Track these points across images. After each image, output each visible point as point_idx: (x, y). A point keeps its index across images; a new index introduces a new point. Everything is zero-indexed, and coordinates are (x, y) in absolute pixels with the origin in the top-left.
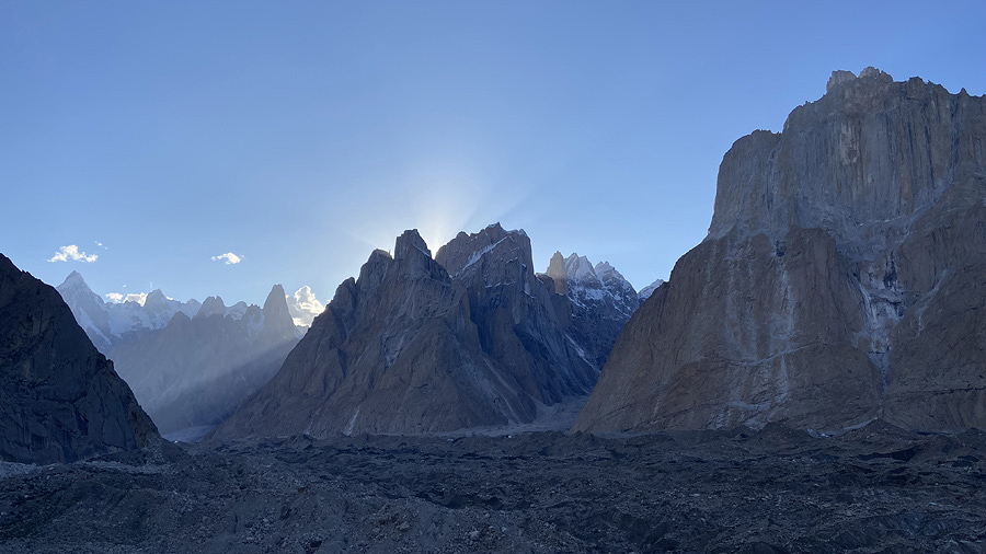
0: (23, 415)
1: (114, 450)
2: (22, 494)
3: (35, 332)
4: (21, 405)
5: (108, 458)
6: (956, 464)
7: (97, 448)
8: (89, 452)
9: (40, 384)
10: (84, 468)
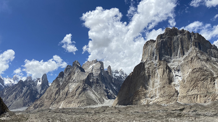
6: (192, 112)
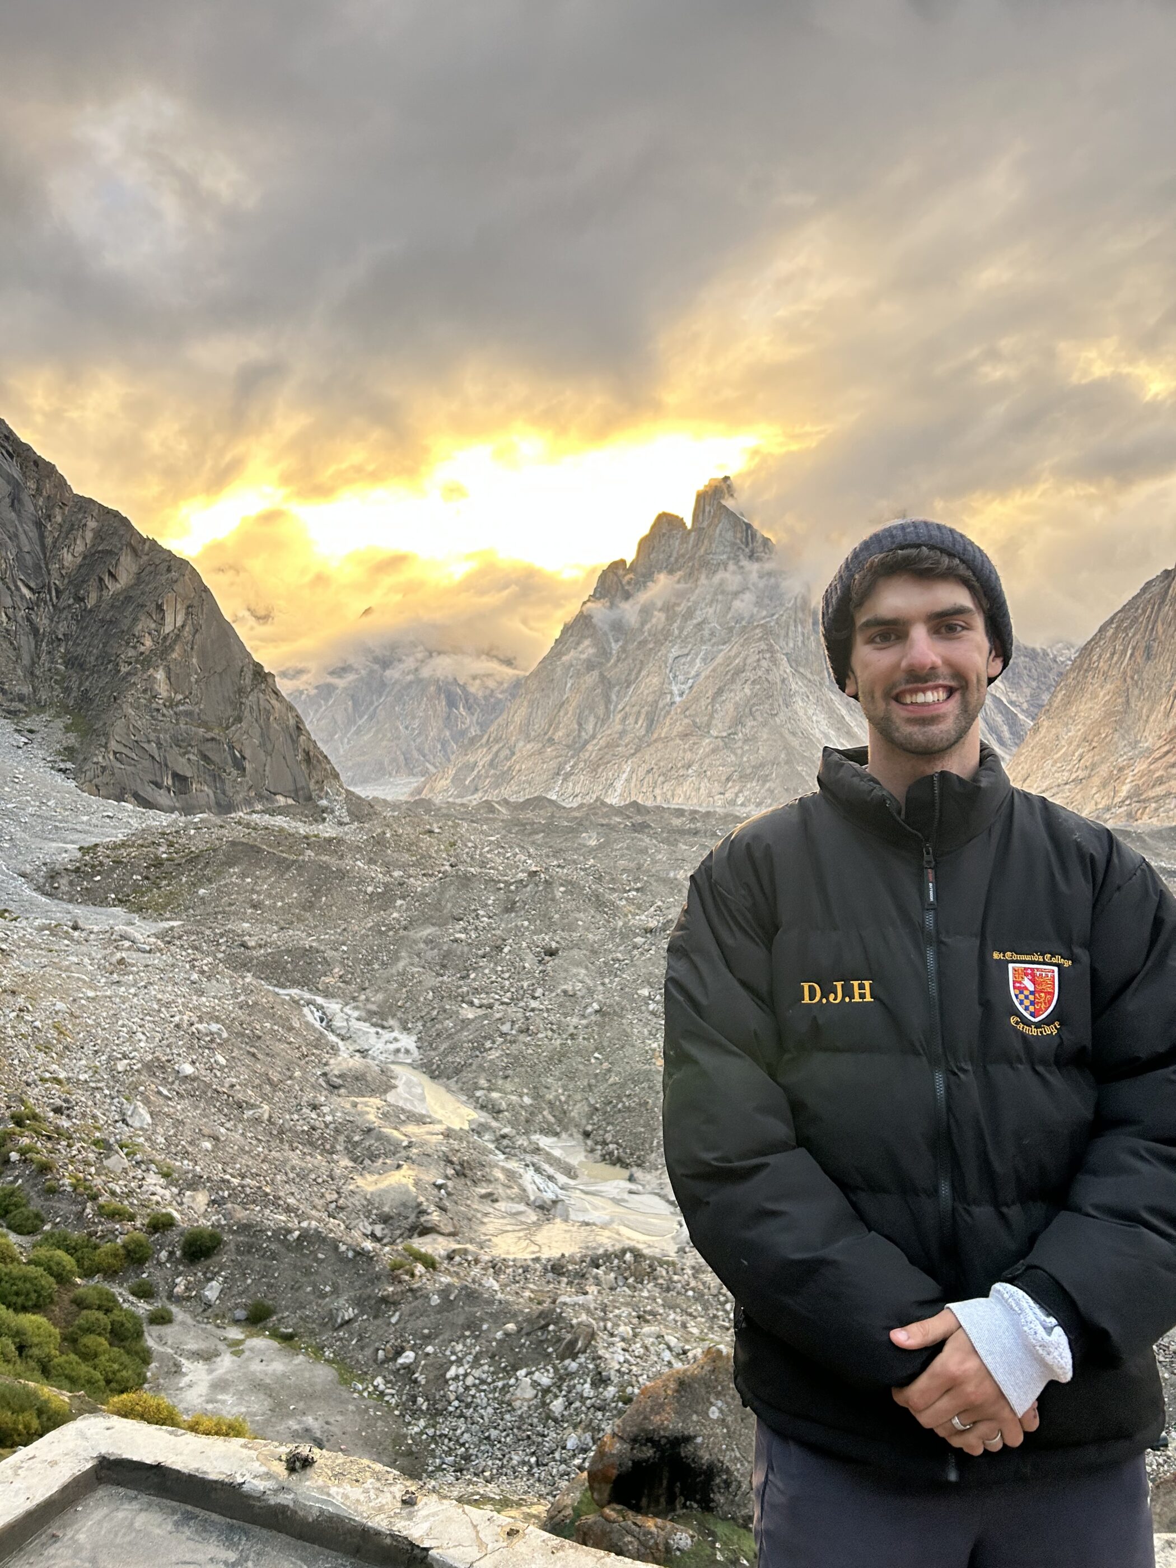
0: (159, 745)
1: (281, 800)
2: (159, 853)
3: (168, 628)
4: (155, 730)
5: (272, 812)
7: (260, 797)
8: (248, 802)
9: (179, 703)
10: (239, 823)
